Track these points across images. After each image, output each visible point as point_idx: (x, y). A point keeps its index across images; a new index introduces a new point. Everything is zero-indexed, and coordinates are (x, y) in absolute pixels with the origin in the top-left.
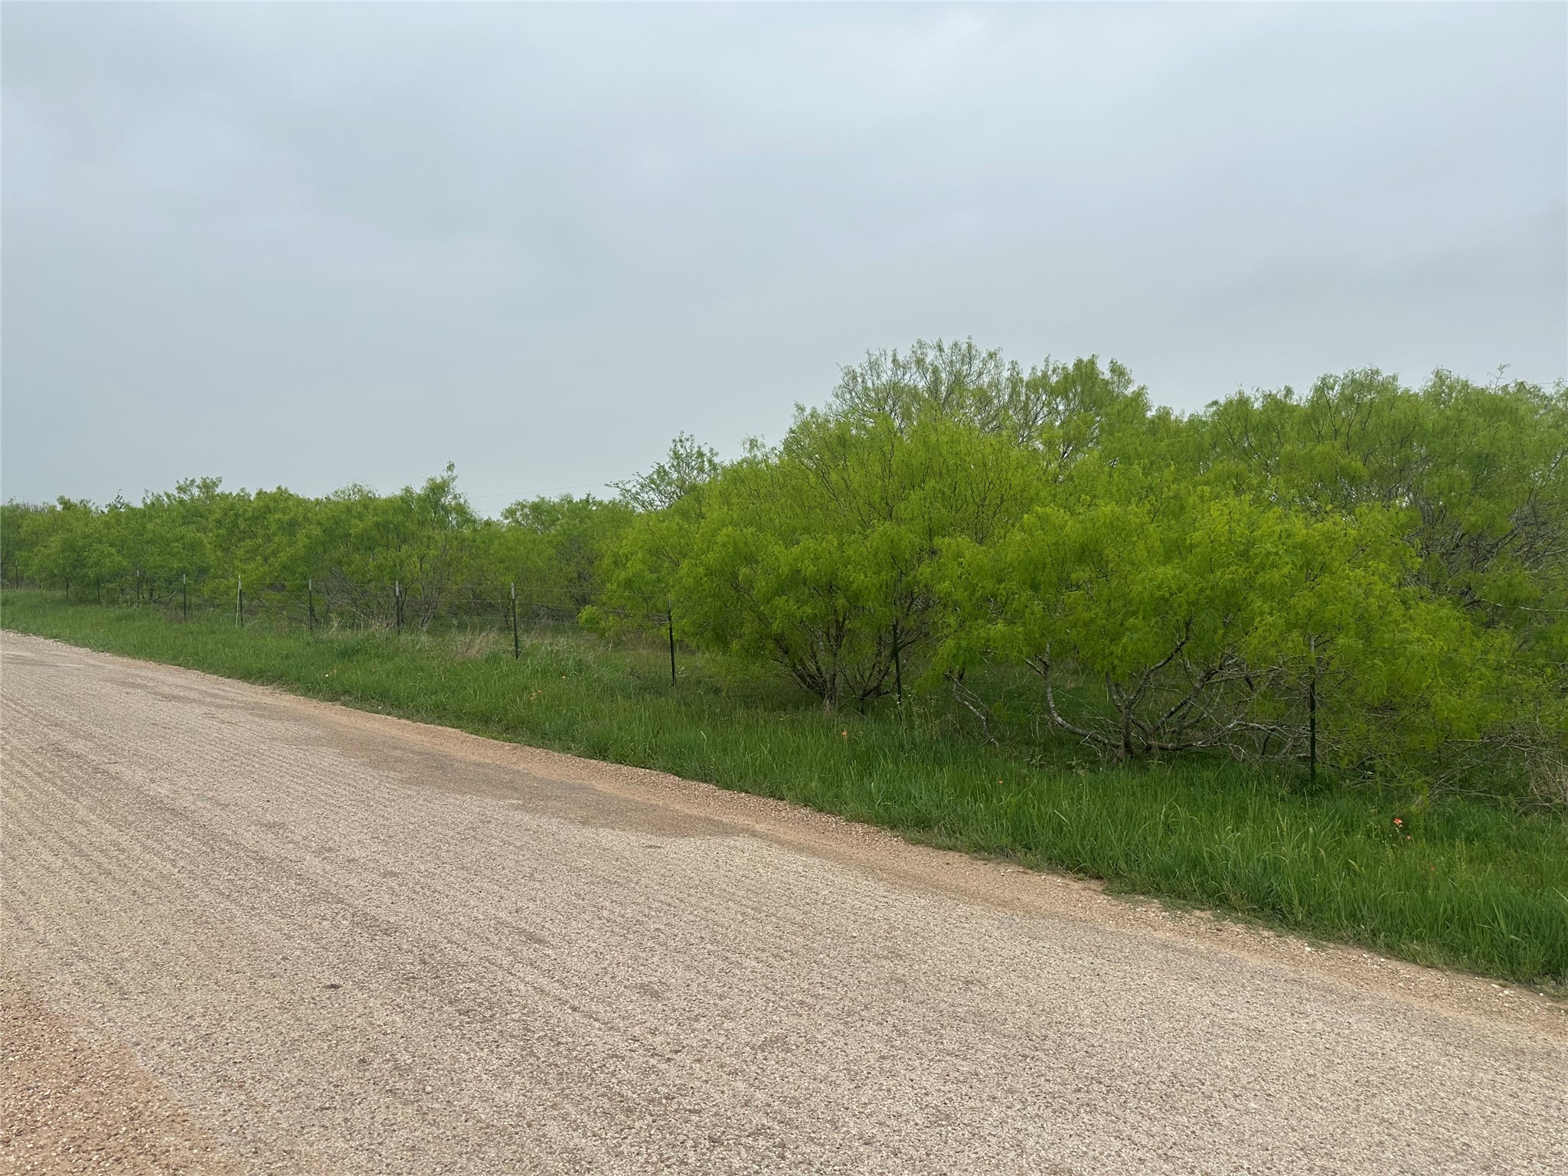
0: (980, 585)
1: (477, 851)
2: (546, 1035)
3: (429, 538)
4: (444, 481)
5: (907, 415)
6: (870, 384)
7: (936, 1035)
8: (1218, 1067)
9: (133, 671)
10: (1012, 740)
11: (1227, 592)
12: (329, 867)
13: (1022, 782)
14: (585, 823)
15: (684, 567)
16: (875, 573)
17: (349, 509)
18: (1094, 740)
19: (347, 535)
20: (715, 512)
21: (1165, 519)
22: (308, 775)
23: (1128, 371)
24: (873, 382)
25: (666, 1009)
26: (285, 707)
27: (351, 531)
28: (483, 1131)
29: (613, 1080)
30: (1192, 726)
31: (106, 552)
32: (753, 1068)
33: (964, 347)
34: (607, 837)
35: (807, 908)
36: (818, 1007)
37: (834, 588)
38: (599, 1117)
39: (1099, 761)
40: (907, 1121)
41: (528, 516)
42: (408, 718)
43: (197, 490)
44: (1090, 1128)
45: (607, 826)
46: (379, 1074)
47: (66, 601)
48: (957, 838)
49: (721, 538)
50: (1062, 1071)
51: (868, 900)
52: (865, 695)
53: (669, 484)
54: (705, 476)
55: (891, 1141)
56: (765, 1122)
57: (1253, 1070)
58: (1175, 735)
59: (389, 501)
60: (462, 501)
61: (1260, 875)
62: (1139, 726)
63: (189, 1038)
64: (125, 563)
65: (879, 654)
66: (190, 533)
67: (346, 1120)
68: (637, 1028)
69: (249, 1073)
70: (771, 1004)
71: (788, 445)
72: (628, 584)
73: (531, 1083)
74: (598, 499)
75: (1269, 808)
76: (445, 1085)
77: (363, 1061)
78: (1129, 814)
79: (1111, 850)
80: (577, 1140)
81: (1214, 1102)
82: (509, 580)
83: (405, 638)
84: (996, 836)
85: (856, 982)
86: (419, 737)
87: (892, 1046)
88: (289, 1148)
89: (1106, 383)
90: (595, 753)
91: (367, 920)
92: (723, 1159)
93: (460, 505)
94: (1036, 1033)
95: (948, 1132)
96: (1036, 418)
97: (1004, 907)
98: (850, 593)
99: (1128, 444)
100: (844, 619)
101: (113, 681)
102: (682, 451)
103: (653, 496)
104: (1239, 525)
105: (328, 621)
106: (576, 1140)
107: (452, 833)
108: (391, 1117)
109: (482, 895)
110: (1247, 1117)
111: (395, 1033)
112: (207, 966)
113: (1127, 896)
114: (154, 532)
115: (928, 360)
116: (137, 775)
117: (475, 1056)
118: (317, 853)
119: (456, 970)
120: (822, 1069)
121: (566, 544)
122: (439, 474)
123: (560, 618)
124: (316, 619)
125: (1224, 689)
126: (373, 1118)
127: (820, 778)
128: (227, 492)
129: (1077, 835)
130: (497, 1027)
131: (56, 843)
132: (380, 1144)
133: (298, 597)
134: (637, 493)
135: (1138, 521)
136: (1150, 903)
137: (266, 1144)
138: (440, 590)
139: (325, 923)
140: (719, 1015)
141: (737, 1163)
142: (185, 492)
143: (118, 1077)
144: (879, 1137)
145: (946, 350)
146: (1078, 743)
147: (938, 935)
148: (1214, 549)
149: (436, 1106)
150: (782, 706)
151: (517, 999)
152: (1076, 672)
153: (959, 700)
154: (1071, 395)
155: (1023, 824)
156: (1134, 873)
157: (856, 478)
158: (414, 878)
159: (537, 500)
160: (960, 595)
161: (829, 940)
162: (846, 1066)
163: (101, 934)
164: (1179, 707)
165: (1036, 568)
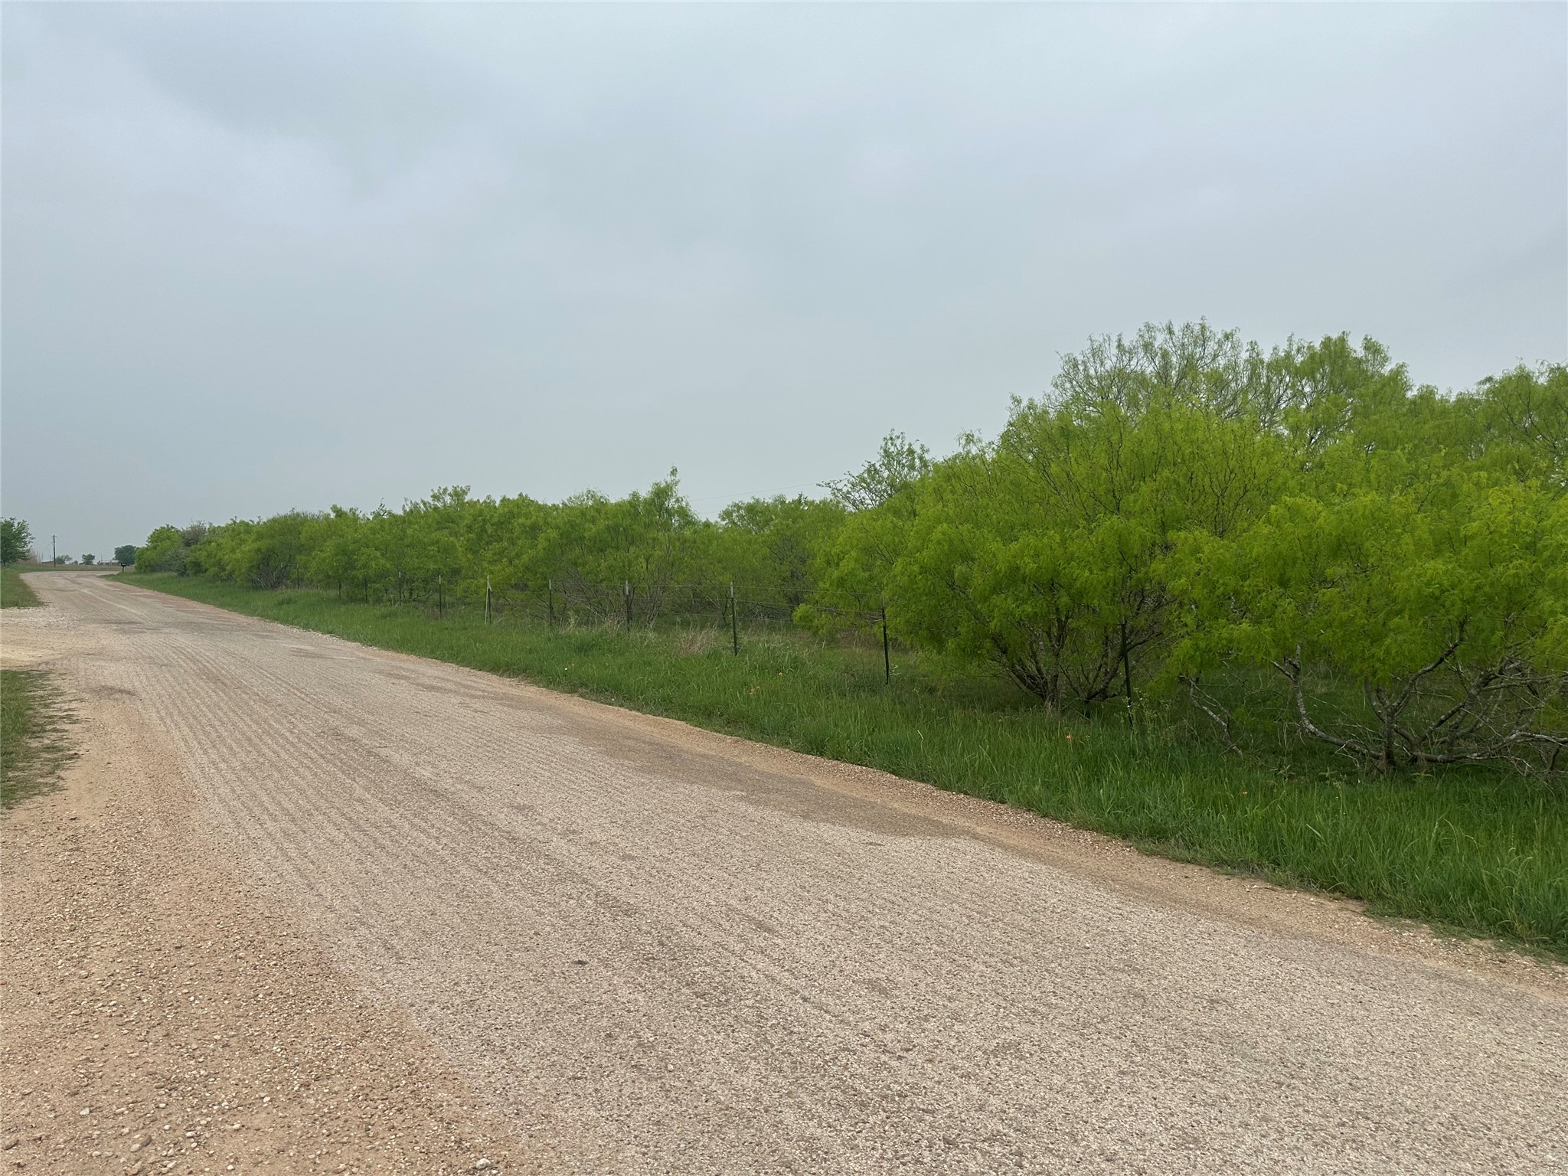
0: (1221, 581)
1: (706, 839)
2: (779, 1023)
3: (654, 539)
4: (668, 486)
5: (1133, 403)
6: (1092, 372)
7: (1179, 1054)
8: (1507, 1112)
9: (397, 663)
10: (1256, 748)
11: (1510, 588)
12: (573, 849)
13: (1269, 794)
14: (806, 816)
15: (898, 567)
16: (1101, 570)
17: (583, 514)
18: (1350, 749)
19: (583, 538)
20: (929, 509)
21: (1435, 509)
22: (552, 762)
23: (1384, 347)
24: (1095, 370)
25: (895, 1007)
26: (530, 698)
27: (585, 535)
28: (723, 1112)
29: (846, 1073)
30: (1465, 737)
31: (372, 556)
32: (986, 1073)
33: (1197, 328)
34: (828, 831)
35: (1035, 915)
36: (1051, 1017)
37: (1055, 585)
38: (834, 1109)
39: (1355, 773)
40: (1151, 1141)
41: (743, 517)
42: (638, 710)
43: (449, 497)
44: (1357, 1166)
45: (827, 821)
46: (624, 1049)
47: (339, 600)
48: (1196, 851)
49: (937, 535)
50: (1323, 1103)
51: (1102, 911)
52: (1091, 696)
53: (880, 482)
54: (915, 473)
55: (1135, 1160)
56: (1001, 1128)
57: (1549, 1119)
58: (1445, 746)
59: (619, 505)
60: (684, 504)
61: (1551, 903)
62: (1403, 735)
63: (456, 1003)
64: (388, 566)
65: (1106, 655)
66: (444, 536)
67: (596, 1090)
68: (867, 1023)
69: (509, 1039)
70: (1002, 1010)
71: (1005, 437)
72: (841, 582)
73: (766, 1069)
74: (810, 499)
75: (1562, 830)
76: (686, 1065)
77: (609, 1036)
78: (1393, 831)
79: (1373, 868)
80: (812, 1128)
81: (1503, 1150)
82: (726, 578)
83: (635, 634)
84: (1240, 850)
85: (1091, 993)
86: (649, 728)
87: (1132, 1062)
88: (547, 1112)
89: (1359, 361)
90: (813, 749)
91: (609, 900)
92: (958, 1162)
93: (682, 507)
94: (1291, 1059)
95: (1196, 1156)
96: (1279, 402)
97: (1251, 924)
98: (1073, 591)
99: (1386, 428)
100: (1067, 618)
101: (381, 672)
102: (892, 449)
103: (864, 495)
104: (1524, 514)
105: (566, 619)
106: (812, 1130)
107: (683, 821)
108: (637, 1091)
109: (713, 881)
110: (1544, 1170)
111: (638, 1011)
112: (469, 937)
113: (1391, 919)
114: (412, 536)
115: (1157, 344)
116: (401, 758)
117: (713, 1039)
118: (563, 835)
119: (692, 954)
120: (1058, 1080)
121: (780, 543)
122: (663, 478)
123: (776, 616)
124: (557, 617)
125: (1504, 696)
126: (620, 1091)
127: (1044, 783)
128: (475, 499)
129: (1333, 850)
130: (732, 1012)
131: (339, 819)
132: (628, 1116)
133: (539, 596)
134: (848, 492)
135: (1403, 511)
136: (1418, 927)
137: (526, 1107)
138: (664, 589)
139: (571, 902)
140: (949, 1017)
141: (973, 1168)
142: (439, 500)
143: (397, 1034)
144: (1121, 1154)
145: (1176, 333)
146: (1332, 753)
147: (1178, 950)
148: (1493, 542)
149: (678, 1084)
150: (1000, 707)
151: (750, 985)
152: (1326, 676)
153: (1197, 705)
154: (1318, 376)
155: (1271, 838)
156: (1399, 895)
157: (1080, 471)
158: (650, 862)
159: (752, 501)
160: (1198, 593)
161: (1060, 950)
162: (1083, 1078)
163: (379, 902)
164: (1450, 716)
165: (1285, 564)
